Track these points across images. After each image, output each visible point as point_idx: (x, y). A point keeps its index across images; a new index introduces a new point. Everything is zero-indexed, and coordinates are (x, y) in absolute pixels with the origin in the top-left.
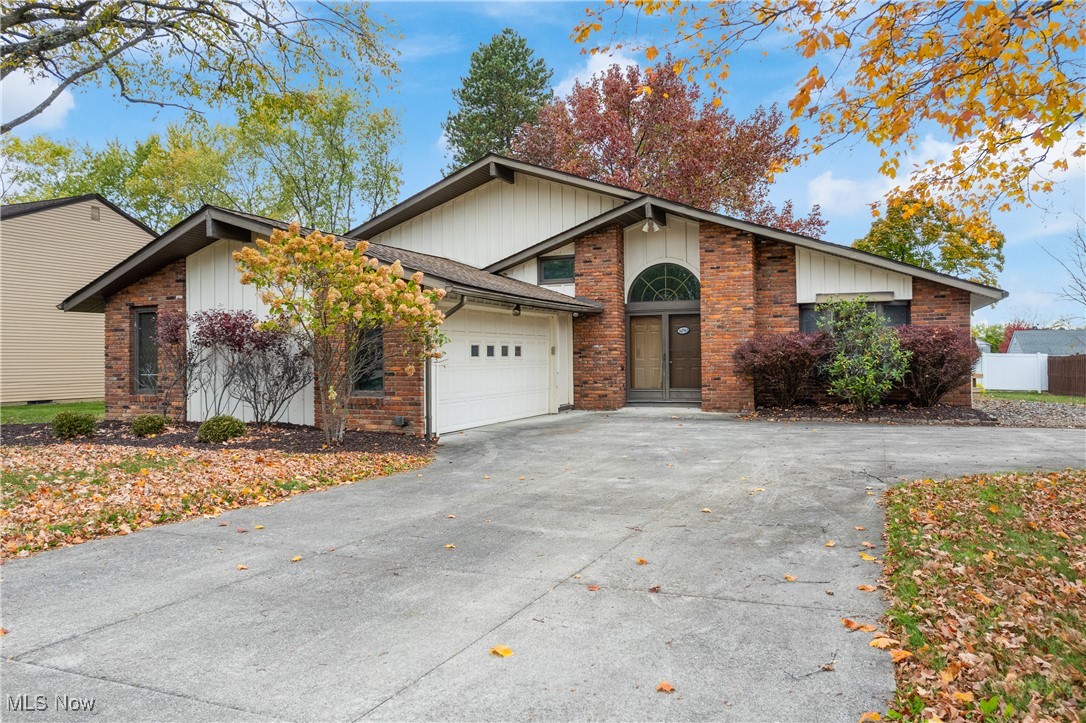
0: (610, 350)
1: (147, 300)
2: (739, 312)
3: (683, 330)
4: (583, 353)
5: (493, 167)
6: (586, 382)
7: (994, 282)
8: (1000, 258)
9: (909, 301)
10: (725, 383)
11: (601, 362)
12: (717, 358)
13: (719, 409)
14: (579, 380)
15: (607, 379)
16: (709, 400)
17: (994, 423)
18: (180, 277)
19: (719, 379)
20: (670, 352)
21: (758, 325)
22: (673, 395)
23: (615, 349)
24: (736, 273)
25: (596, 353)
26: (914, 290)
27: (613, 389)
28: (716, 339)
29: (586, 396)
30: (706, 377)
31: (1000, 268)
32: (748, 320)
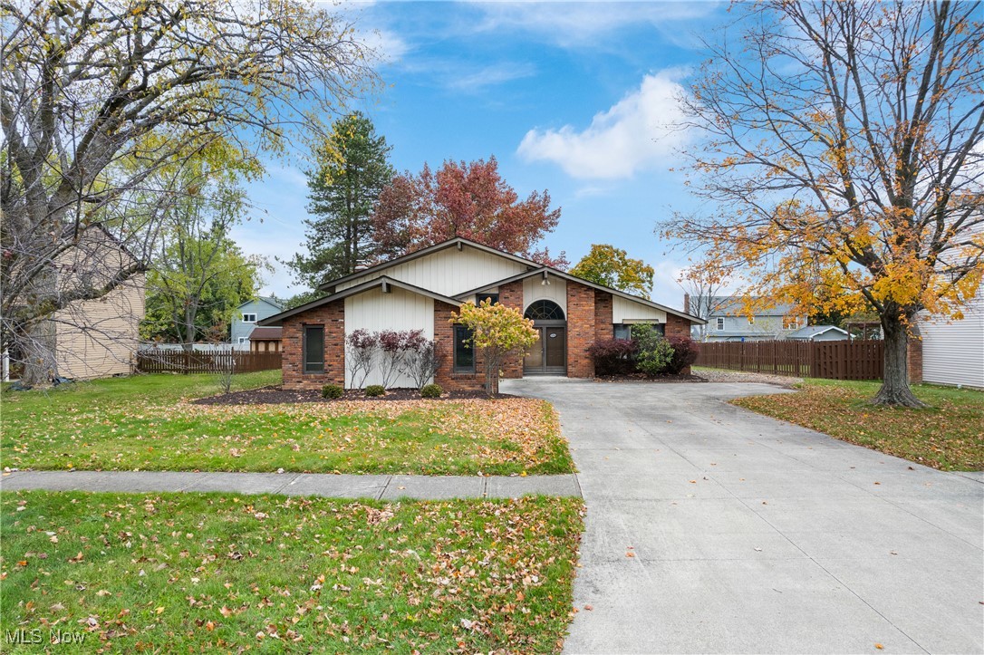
1: (317, 321)
2: (588, 328)
3: (553, 335)
5: (459, 244)
7: (649, 298)
8: (651, 282)
9: (664, 324)
10: (581, 363)
12: (576, 351)
13: (577, 377)
16: (572, 372)
17: (707, 381)
18: (342, 309)
19: (577, 361)
20: (547, 347)
21: (596, 335)
22: (548, 370)
24: (586, 308)
26: (668, 319)
28: (576, 341)
30: (571, 360)
31: (650, 288)
32: (592, 331)
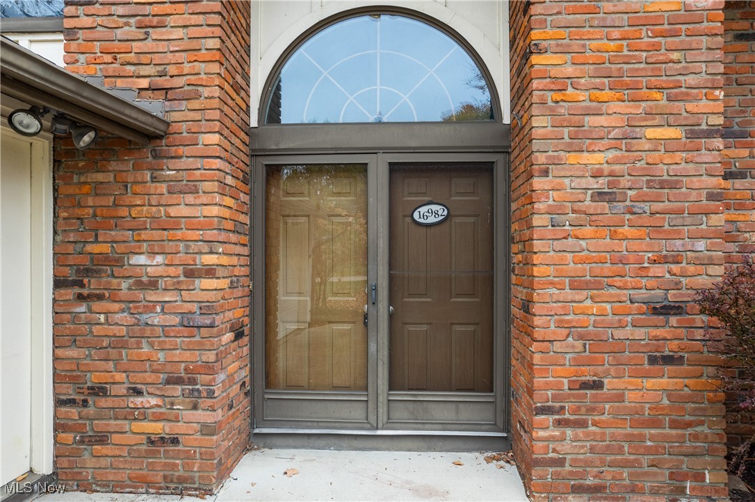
0: (191, 274)
2: (670, 147)
3: (430, 214)
4: (92, 285)
6: (99, 391)
10: (620, 398)
11: (157, 320)
12: (591, 310)
14: (74, 380)
15: (178, 381)
16: (560, 462)
19: (598, 385)
20: (391, 279)
22: (400, 413)
23: (210, 272)
25: (140, 285)
27: (201, 416)
29: (102, 439)
30: (548, 379)
32: (702, 172)
